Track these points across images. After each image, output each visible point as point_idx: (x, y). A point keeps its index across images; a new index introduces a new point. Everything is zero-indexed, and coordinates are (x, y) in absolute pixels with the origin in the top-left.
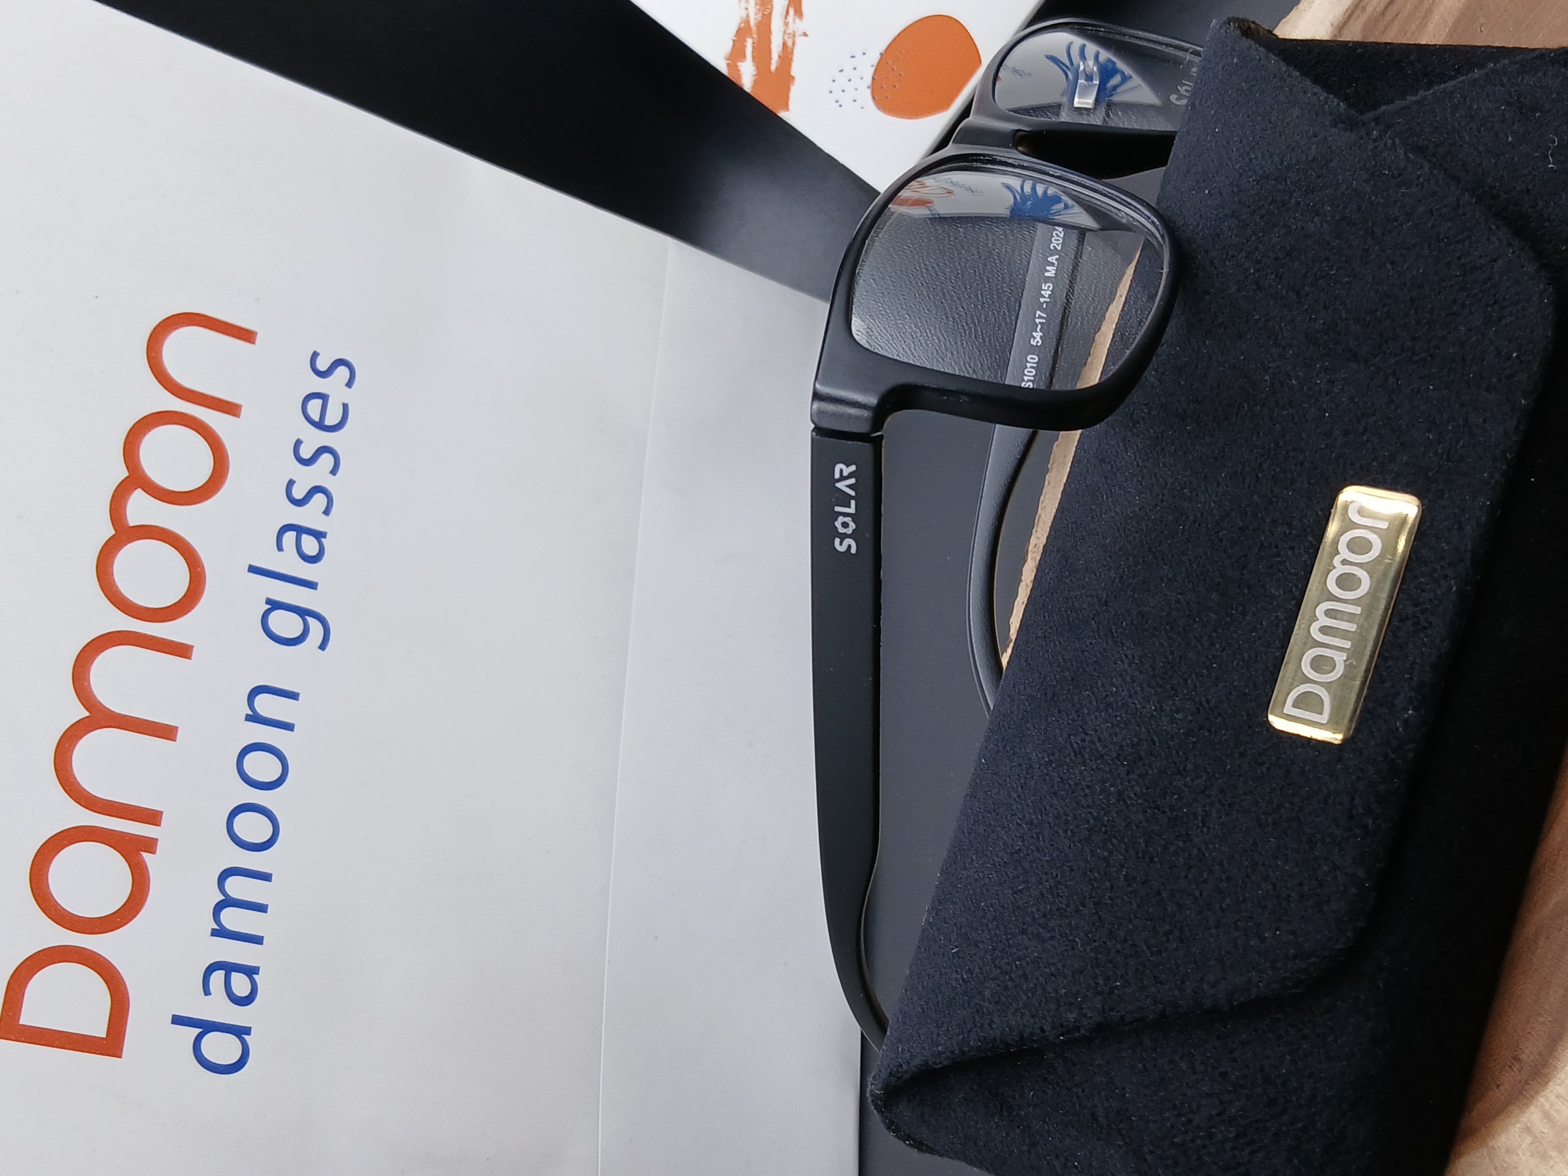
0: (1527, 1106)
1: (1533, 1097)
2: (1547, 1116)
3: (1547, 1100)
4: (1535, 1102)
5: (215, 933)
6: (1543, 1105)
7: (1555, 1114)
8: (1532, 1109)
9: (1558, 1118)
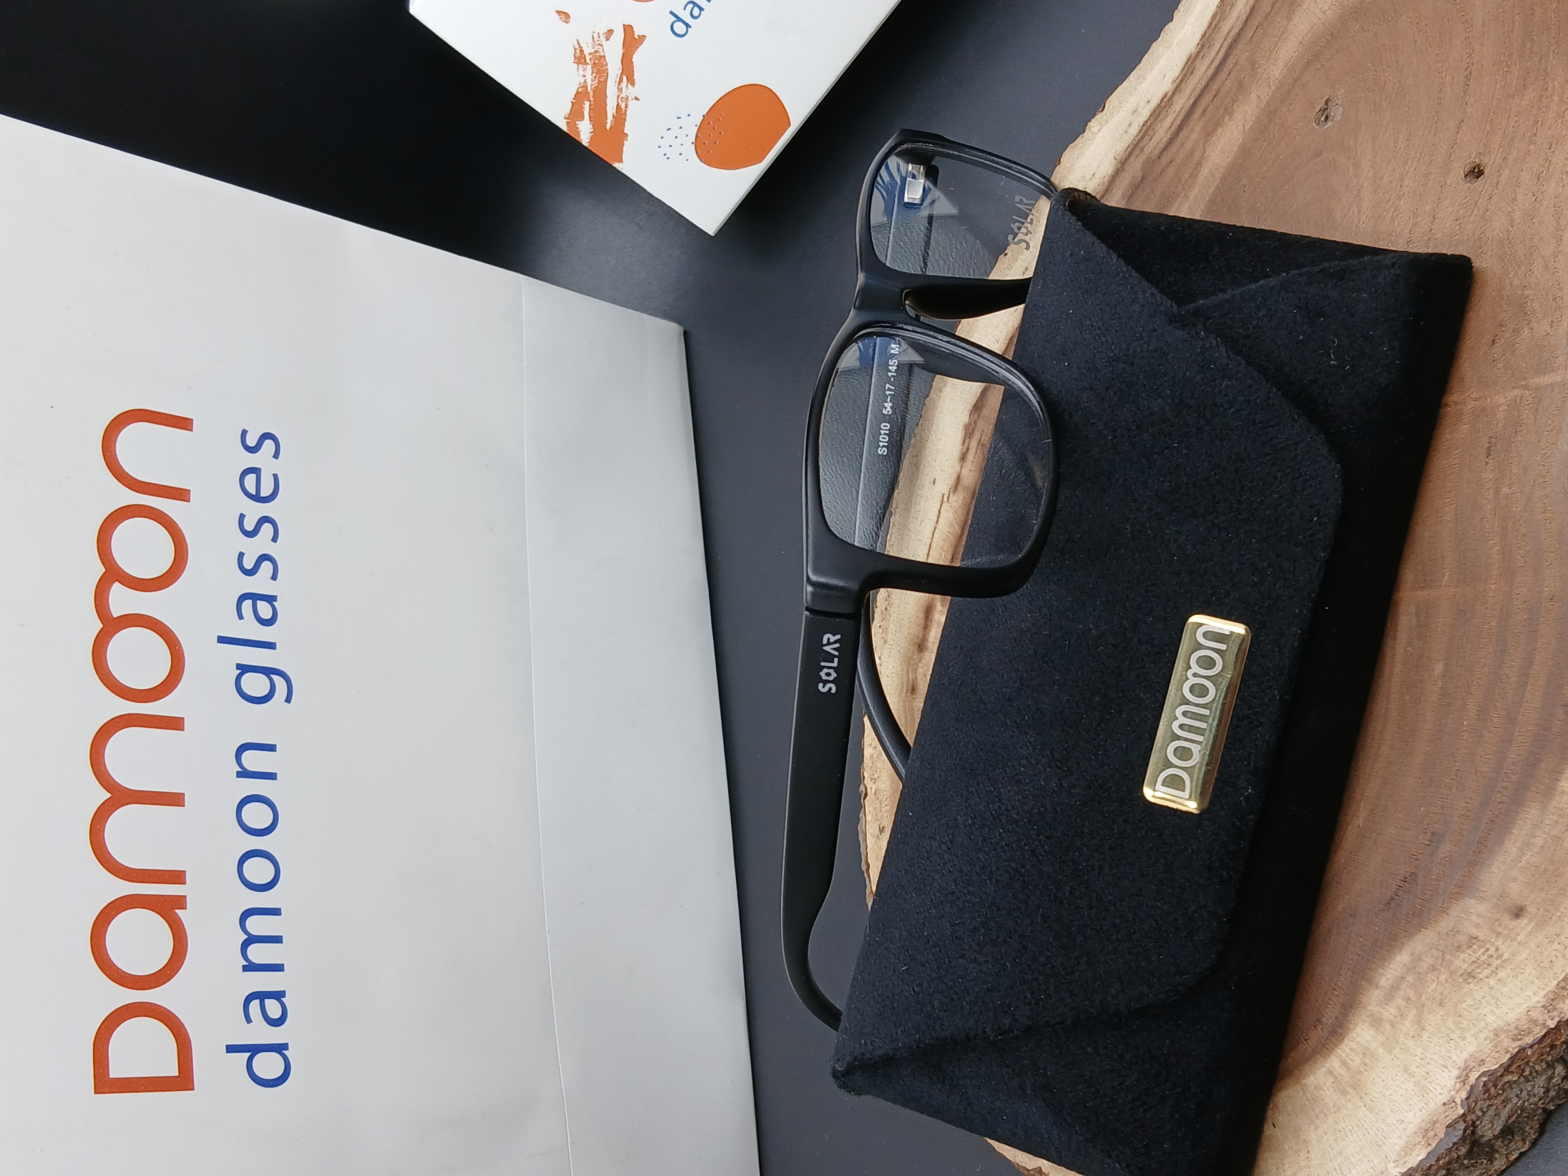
0: (1329, 1055)
1: (1333, 1049)
2: (1344, 1063)
3: (1344, 1051)
4: (1335, 1053)
5: (245, 969)
6: (1341, 1055)
7: (1350, 1062)
8: (1333, 1057)
9: (1352, 1064)
